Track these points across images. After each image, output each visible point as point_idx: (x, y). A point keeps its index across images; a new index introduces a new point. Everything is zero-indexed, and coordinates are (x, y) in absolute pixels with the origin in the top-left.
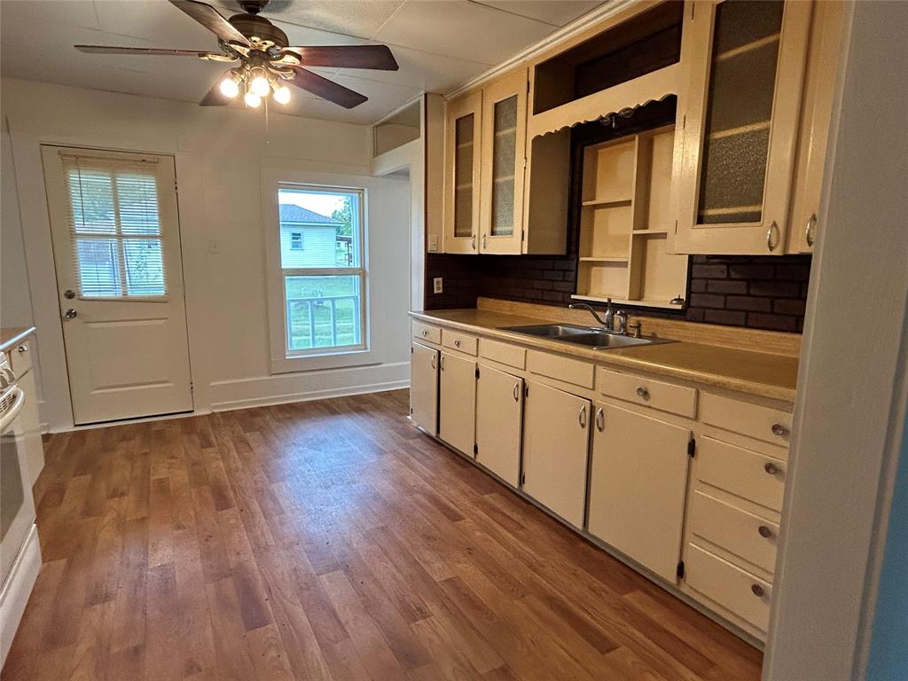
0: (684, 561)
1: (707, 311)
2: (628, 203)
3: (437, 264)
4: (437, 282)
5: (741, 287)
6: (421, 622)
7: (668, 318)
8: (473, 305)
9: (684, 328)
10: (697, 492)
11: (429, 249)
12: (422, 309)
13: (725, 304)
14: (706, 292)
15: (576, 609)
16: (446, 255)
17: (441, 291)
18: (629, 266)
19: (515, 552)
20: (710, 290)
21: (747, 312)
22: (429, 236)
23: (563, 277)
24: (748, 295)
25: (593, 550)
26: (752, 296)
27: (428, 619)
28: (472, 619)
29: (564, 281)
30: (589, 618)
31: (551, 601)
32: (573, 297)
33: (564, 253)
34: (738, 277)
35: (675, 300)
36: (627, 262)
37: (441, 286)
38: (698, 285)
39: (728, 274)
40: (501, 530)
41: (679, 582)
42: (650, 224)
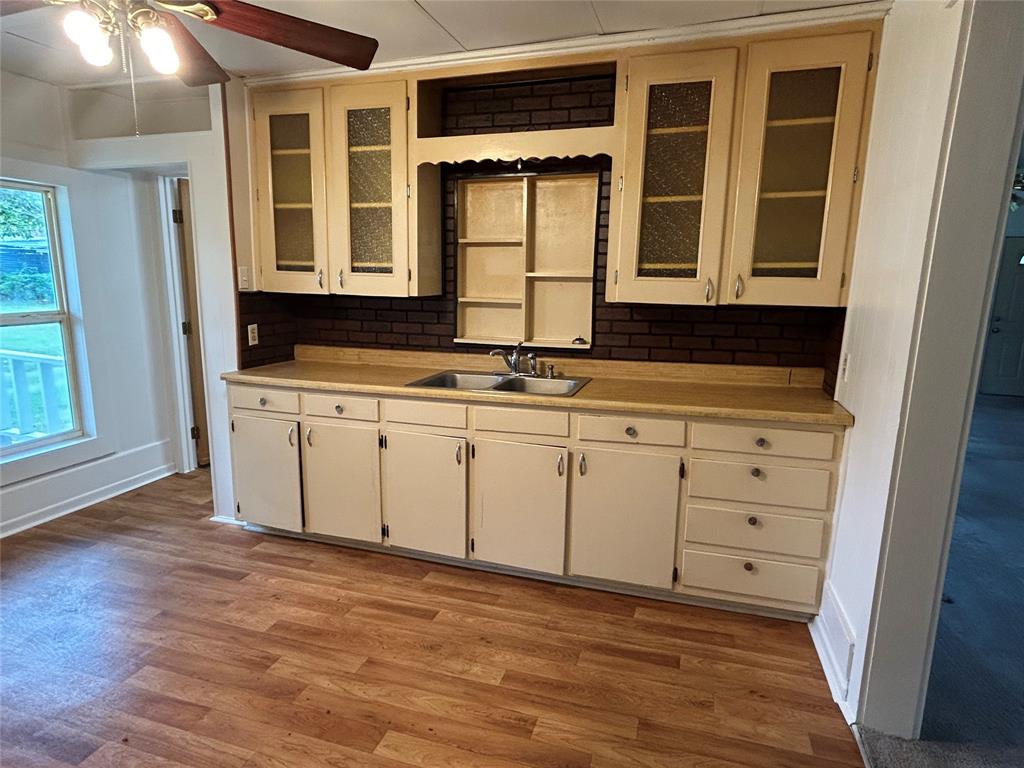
0: (678, 567)
1: (614, 349)
2: (520, 244)
3: (251, 305)
4: (252, 329)
5: (644, 327)
6: (536, 730)
7: (573, 357)
8: (290, 357)
9: (594, 366)
10: (689, 506)
11: (240, 287)
12: (237, 370)
13: (630, 341)
14: (611, 332)
15: (624, 646)
16: (260, 293)
17: (256, 342)
18: (524, 306)
19: (522, 622)
20: (615, 330)
21: (650, 348)
22: (239, 269)
23: (438, 318)
24: (650, 333)
25: (572, 590)
26: (654, 335)
27: (538, 723)
28: (570, 700)
29: (439, 323)
30: (637, 647)
31: (598, 648)
32: (456, 340)
33: (440, 293)
34: (640, 318)
35: (577, 339)
36: (520, 305)
37: (256, 335)
38: (604, 326)
39: (632, 316)
40: (483, 606)
41: (673, 585)
42: (537, 267)
